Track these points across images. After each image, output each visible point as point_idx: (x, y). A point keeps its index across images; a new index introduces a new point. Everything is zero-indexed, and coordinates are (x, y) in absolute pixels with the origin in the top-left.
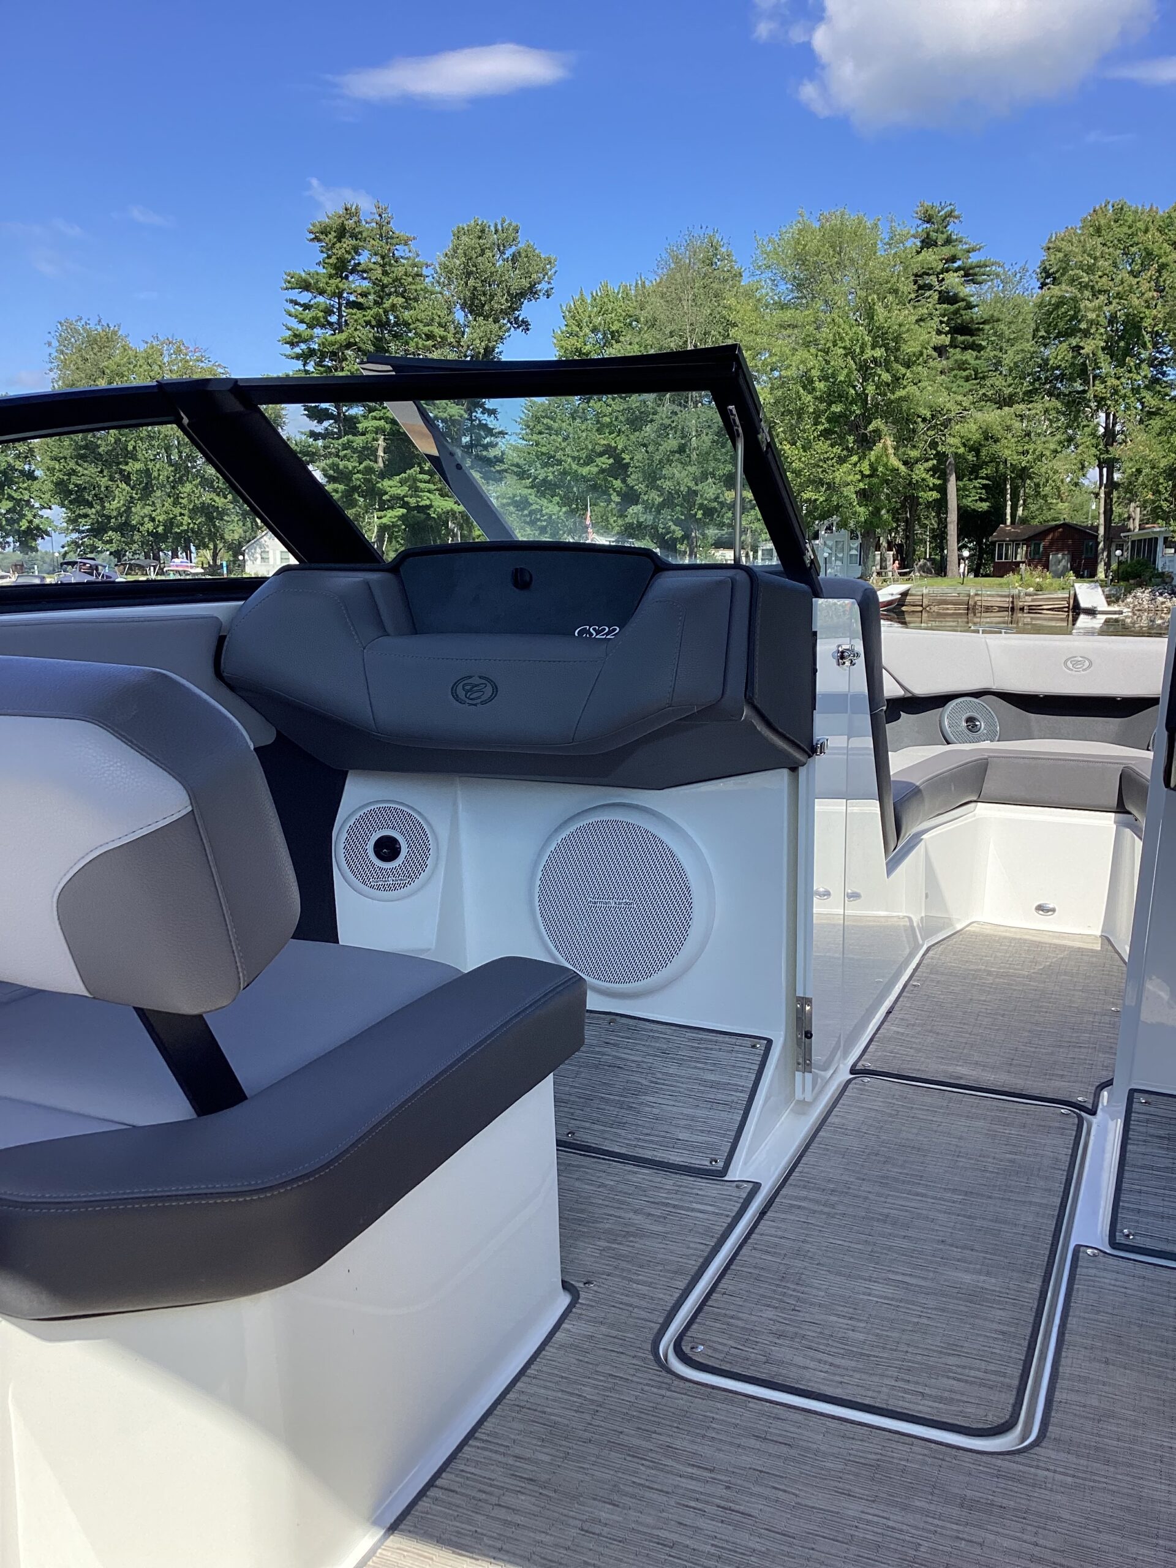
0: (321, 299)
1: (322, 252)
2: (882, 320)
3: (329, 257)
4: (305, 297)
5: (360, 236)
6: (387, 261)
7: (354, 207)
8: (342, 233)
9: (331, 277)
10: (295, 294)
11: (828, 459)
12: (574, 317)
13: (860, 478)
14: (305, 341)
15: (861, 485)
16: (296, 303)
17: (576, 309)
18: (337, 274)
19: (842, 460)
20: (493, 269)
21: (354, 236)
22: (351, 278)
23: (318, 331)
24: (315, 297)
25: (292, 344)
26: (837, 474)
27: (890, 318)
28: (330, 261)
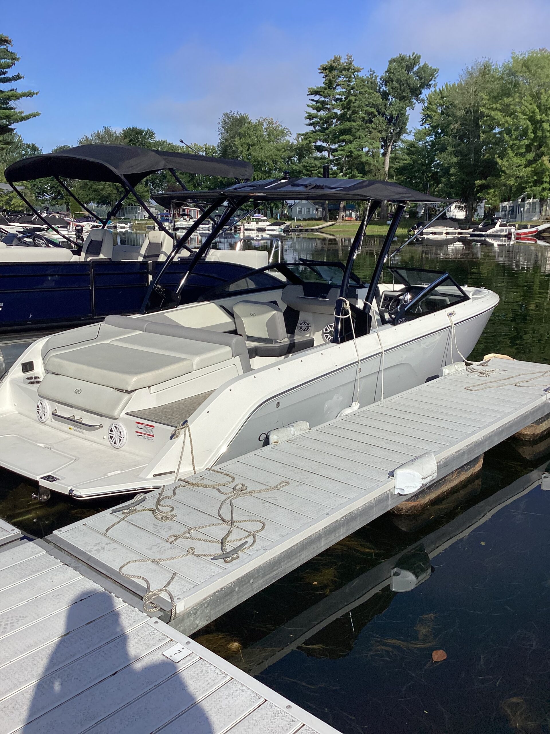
1: (323, 78)
3: (326, 80)
4: (317, 98)
7: (338, 57)
8: (331, 68)
10: (312, 97)
14: (315, 117)
16: (313, 100)
21: (338, 70)
23: (321, 113)
24: (320, 97)
25: (309, 119)
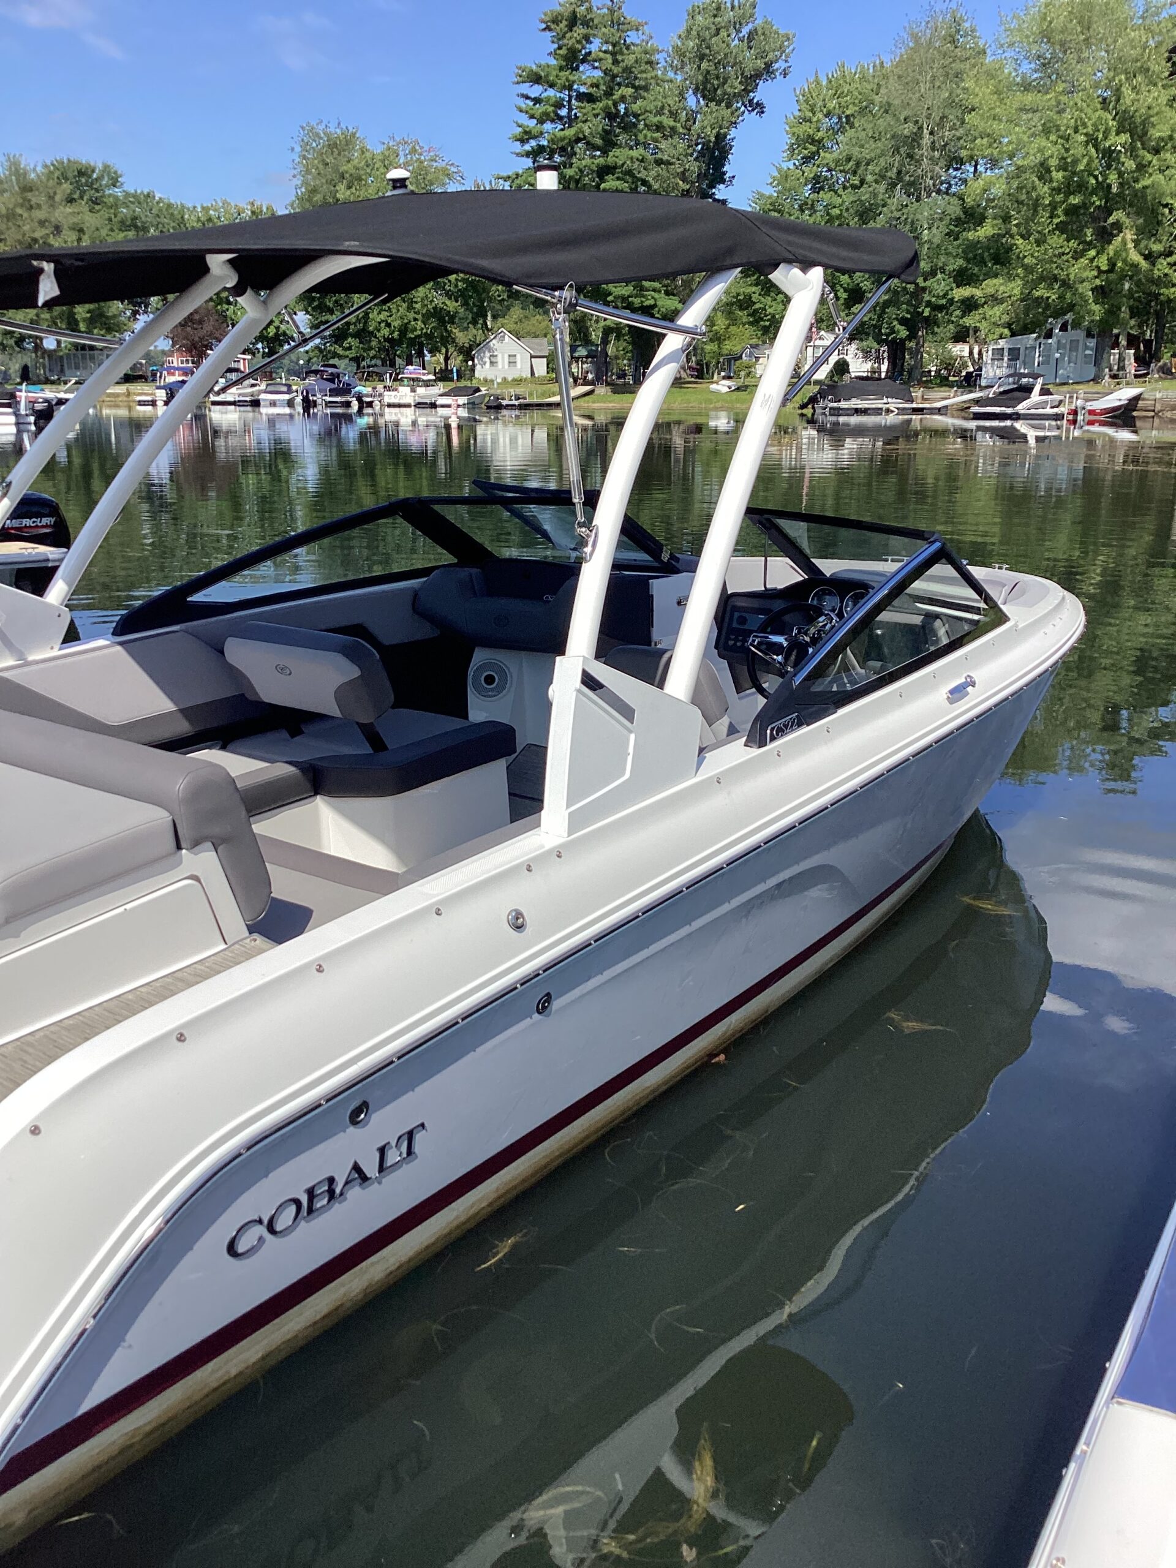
0: (551, 93)
1: (553, 42)
2: (1129, 103)
3: (560, 48)
4: (536, 91)
5: (591, 24)
6: (617, 50)
8: (573, 21)
9: (561, 69)
10: (526, 88)
11: (1063, 254)
12: (807, 102)
13: (1096, 274)
14: (535, 137)
15: (1098, 282)
16: (527, 97)
17: (810, 93)
18: (567, 65)
19: (1077, 255)
20: (727, 50)
21: (586, 23)
22: (581, 68)
23: (548, 126)
24: (546, 90)
25: (523, 141)
26: (1071, 270)
27: (1138, 100)
28: (562, 52)
